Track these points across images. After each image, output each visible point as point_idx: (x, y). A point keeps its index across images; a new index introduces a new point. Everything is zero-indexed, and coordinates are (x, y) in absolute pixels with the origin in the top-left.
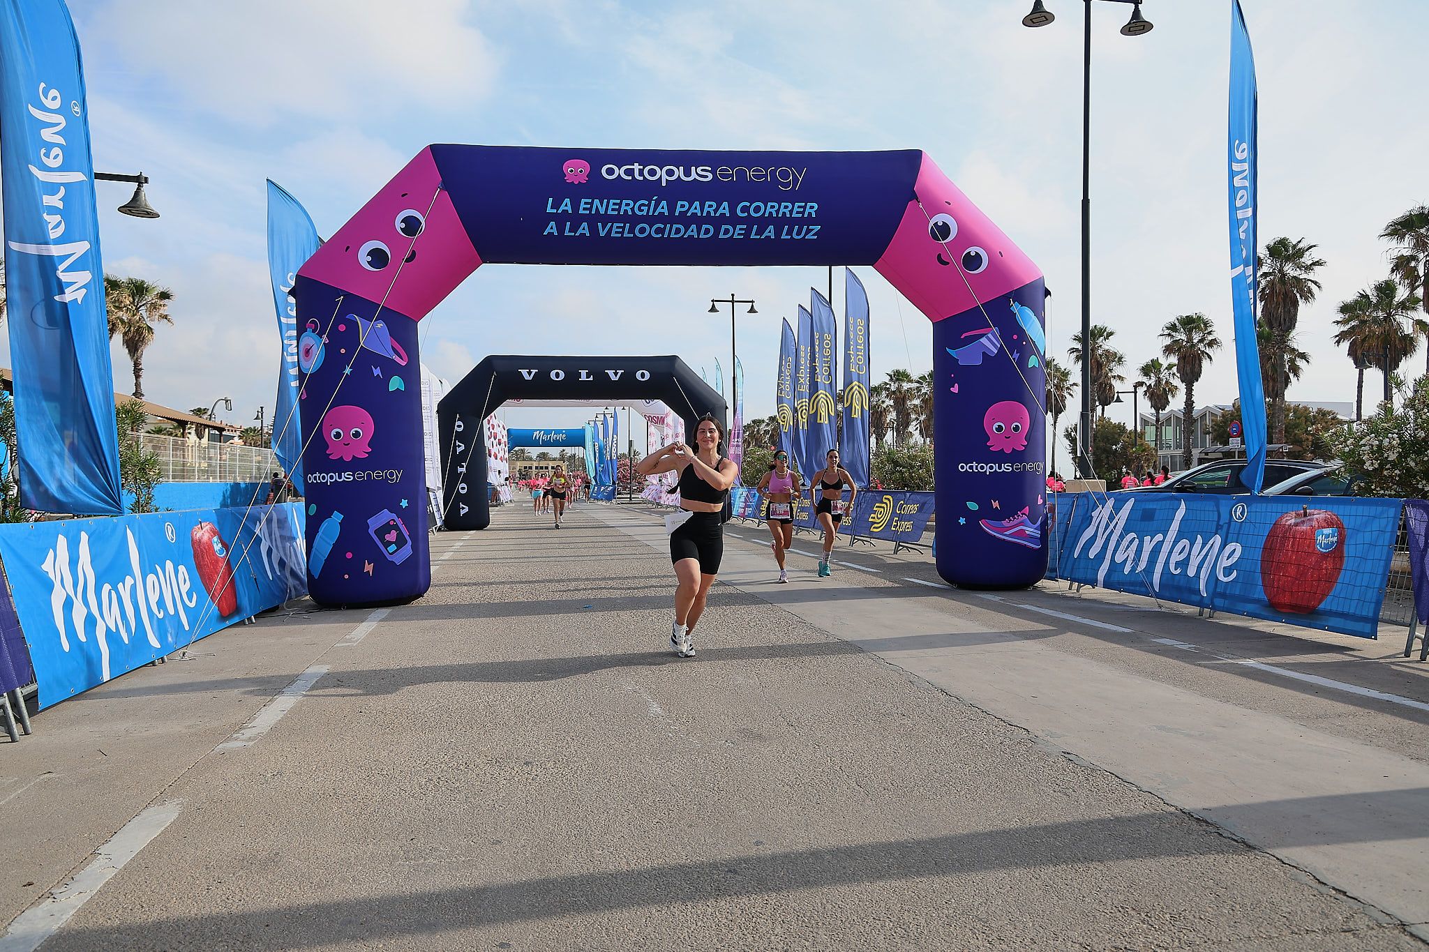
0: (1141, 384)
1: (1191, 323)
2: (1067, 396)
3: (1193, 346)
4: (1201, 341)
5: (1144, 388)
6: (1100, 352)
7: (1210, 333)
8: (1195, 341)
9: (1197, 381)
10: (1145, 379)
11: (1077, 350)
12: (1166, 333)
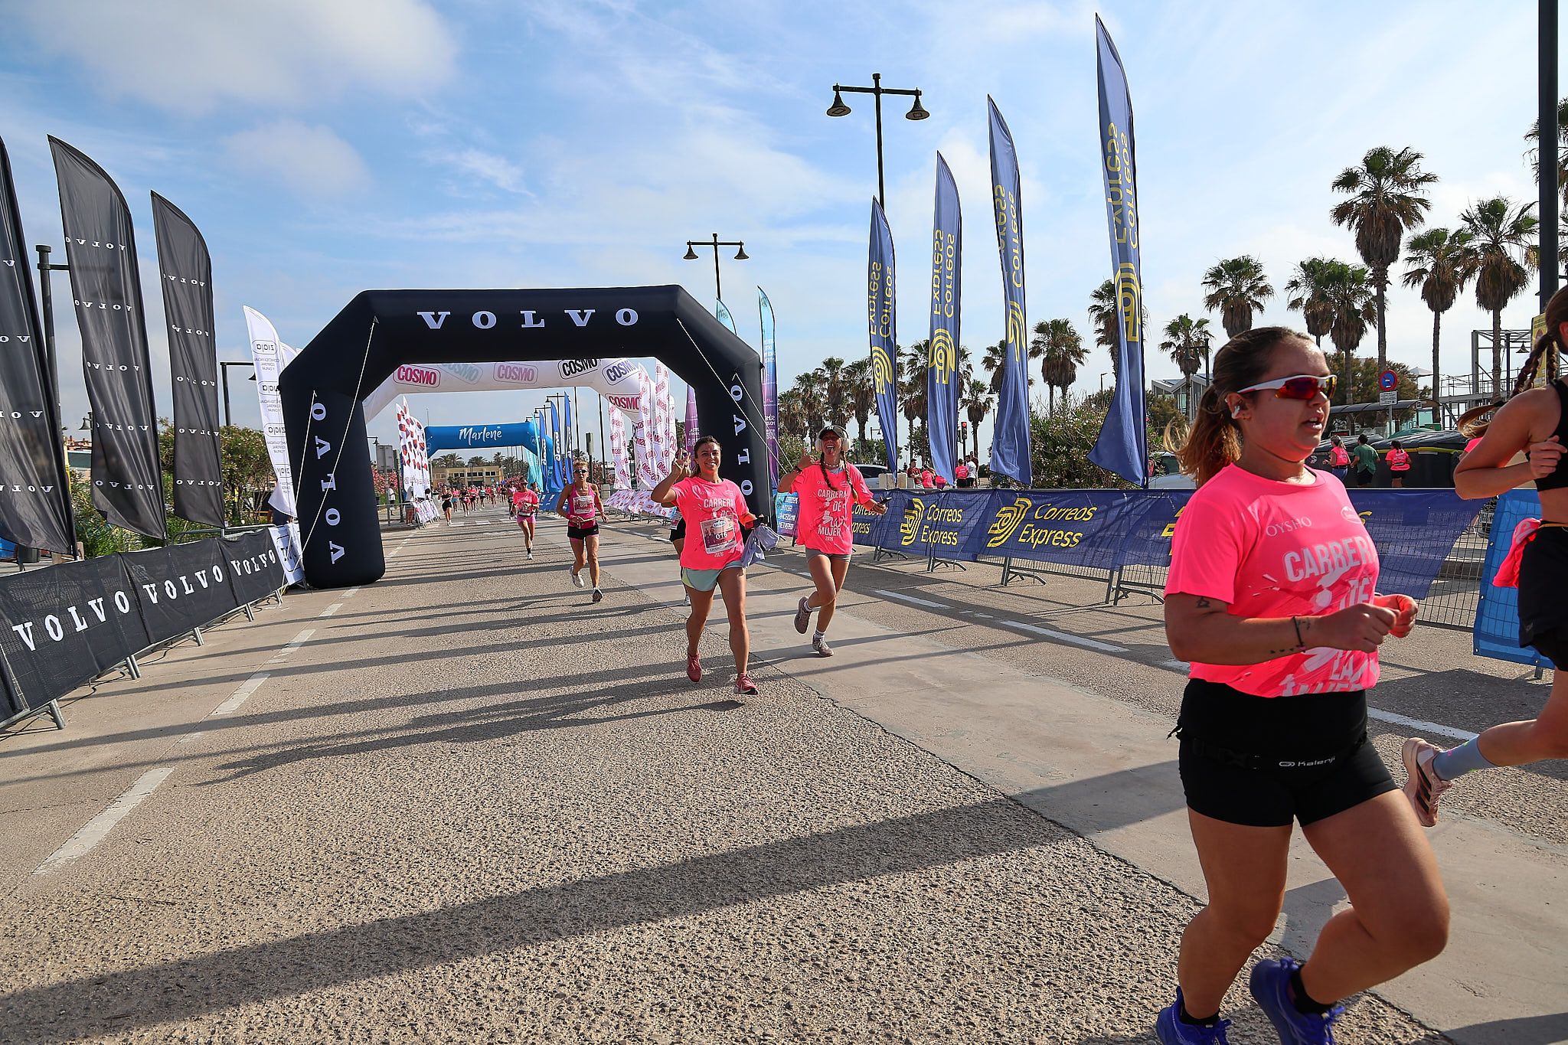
0: (1166, 346)
1: (1240, 268)
2: (1077, 364)
3: (1242, 295)
4: (1251, 288)
5: (1173, 349)
7: (1261, 279)
8: (1244, 289)
10: (1173, 340)
11: (1099, 308)
12: (1209, 280)
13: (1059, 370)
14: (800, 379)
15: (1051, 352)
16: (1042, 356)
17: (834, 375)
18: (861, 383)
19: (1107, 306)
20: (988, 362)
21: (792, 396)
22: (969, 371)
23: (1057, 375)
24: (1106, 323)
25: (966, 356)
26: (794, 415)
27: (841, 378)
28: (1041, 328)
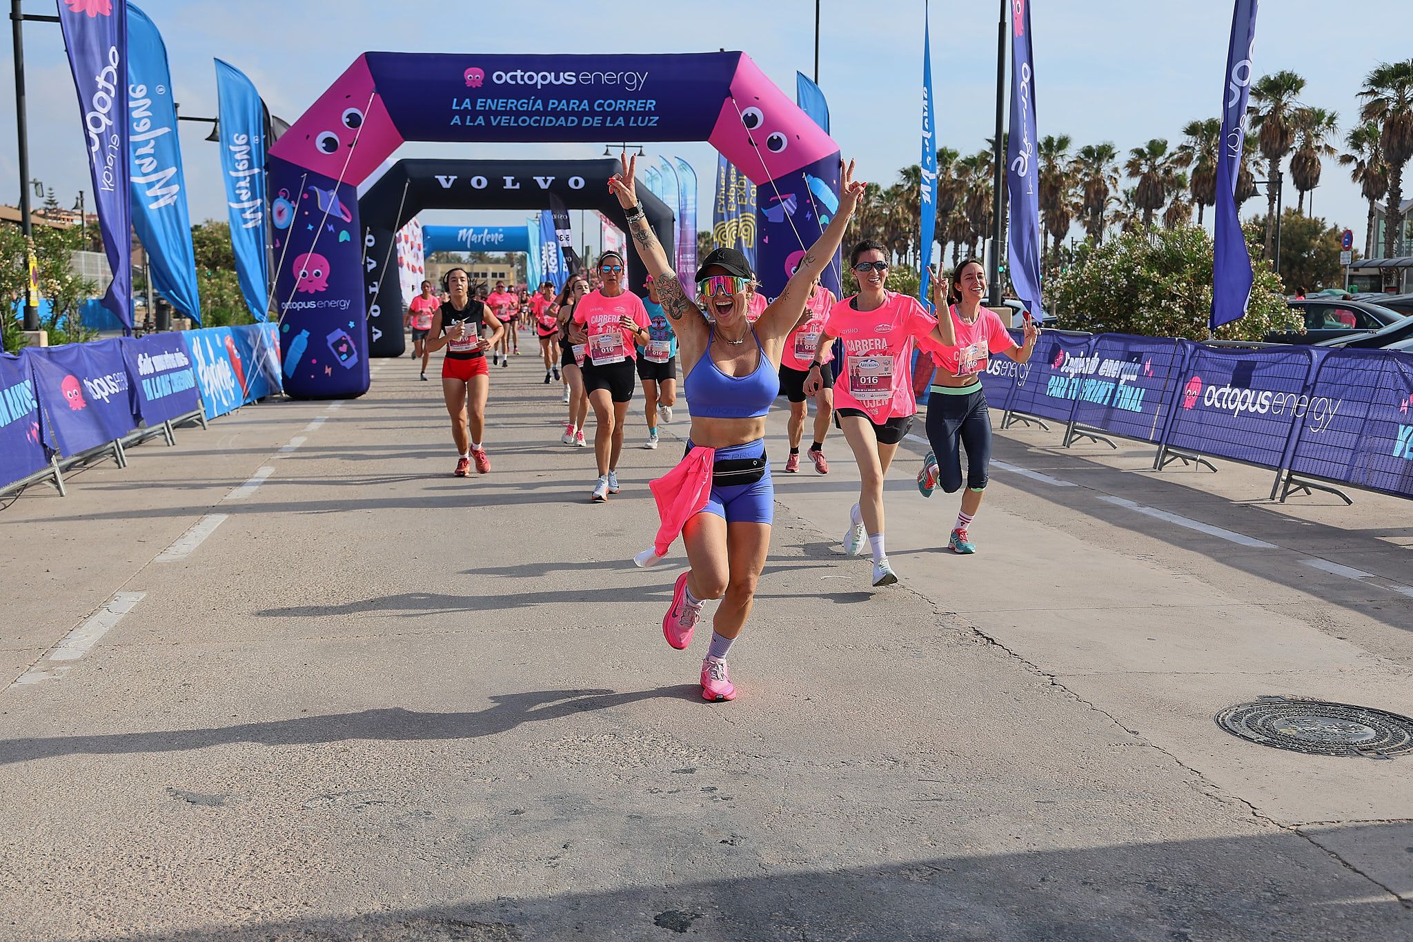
0: (1346, 159)
3: (1402, 108)
5: (1353, 166)
6: (1286, 113)
9: (1408, 158)
10: (1355, 153)
12: (1366, 90)
13: (1210, 185)
14: (905, 172)
15: (1202, 159)
16: (1193, 166)
17: (945, 171)
18: (975, 186)
19: (1265, 107)
20: (1133, 168)
21: (896, 195)
22: (1116, 176)
23: (1207, 191)
24: (1262, 132)
25: (1112, 157)
26: (898, 221)
27: (955, 176)
28: (1193, 130)
